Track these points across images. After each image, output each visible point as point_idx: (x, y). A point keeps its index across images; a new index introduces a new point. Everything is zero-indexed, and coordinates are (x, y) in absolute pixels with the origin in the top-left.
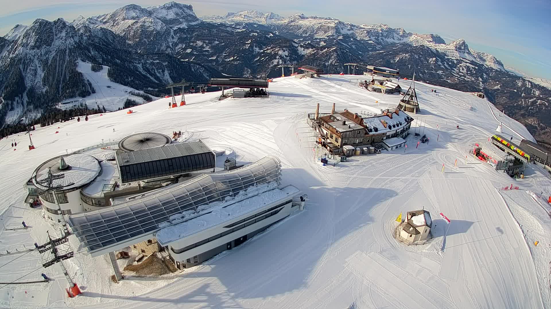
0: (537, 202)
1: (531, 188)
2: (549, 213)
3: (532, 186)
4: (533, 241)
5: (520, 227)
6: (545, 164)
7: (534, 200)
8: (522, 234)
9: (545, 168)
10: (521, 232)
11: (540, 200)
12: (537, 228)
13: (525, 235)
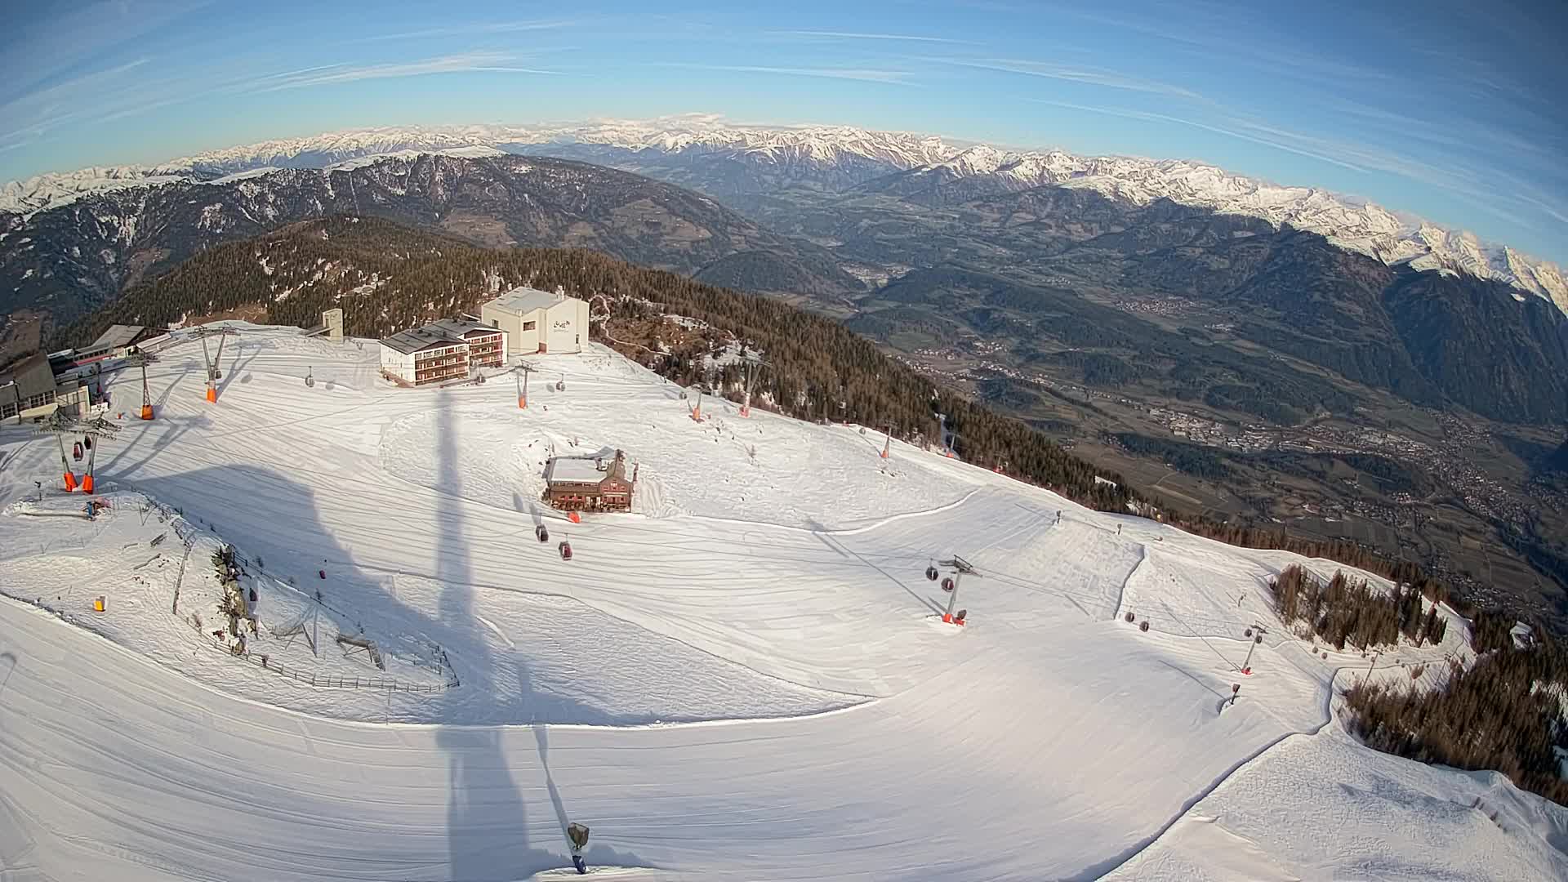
0: (38, 515)
1: (10, 496)
2: (82, 513)
3: (9, 488)
4: (89, 608)
5: (38, 605)
6: (19, 411)
7: (30, 517)
8: (53, 616)
9: (21, 420)
10: (47, 613)
11: (46, 505)
12: (77, 572)
13: (62, 613)
